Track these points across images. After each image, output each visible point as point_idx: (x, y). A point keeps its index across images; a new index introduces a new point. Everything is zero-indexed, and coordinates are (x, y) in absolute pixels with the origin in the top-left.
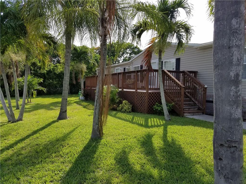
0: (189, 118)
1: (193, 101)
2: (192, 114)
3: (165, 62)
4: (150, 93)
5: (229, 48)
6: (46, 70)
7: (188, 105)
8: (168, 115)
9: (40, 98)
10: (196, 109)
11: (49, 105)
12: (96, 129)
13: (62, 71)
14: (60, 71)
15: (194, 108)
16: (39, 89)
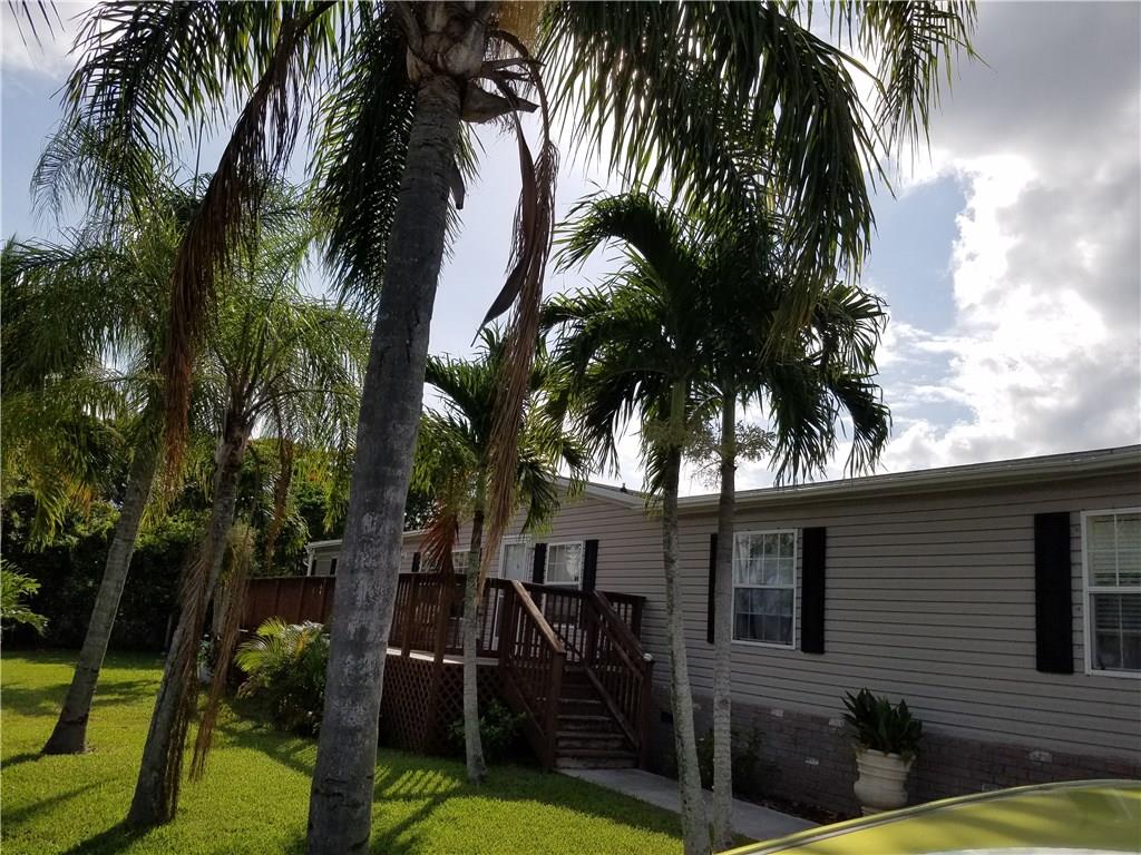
0: (567, 776)
1: (609, 711)
2: (592, 765)
3: (554, 548)
4: (449, 667)
5: (352, 572)
6: (79, 536)
7: (588, 726)
8: (479, 760)
9: (18, 661)
10: (616, 744)
11: (42, 692)
12: (148, 784)
13: (150, 545)
14: (143, 542)
15: (606, 740)
16: (16, 617)
